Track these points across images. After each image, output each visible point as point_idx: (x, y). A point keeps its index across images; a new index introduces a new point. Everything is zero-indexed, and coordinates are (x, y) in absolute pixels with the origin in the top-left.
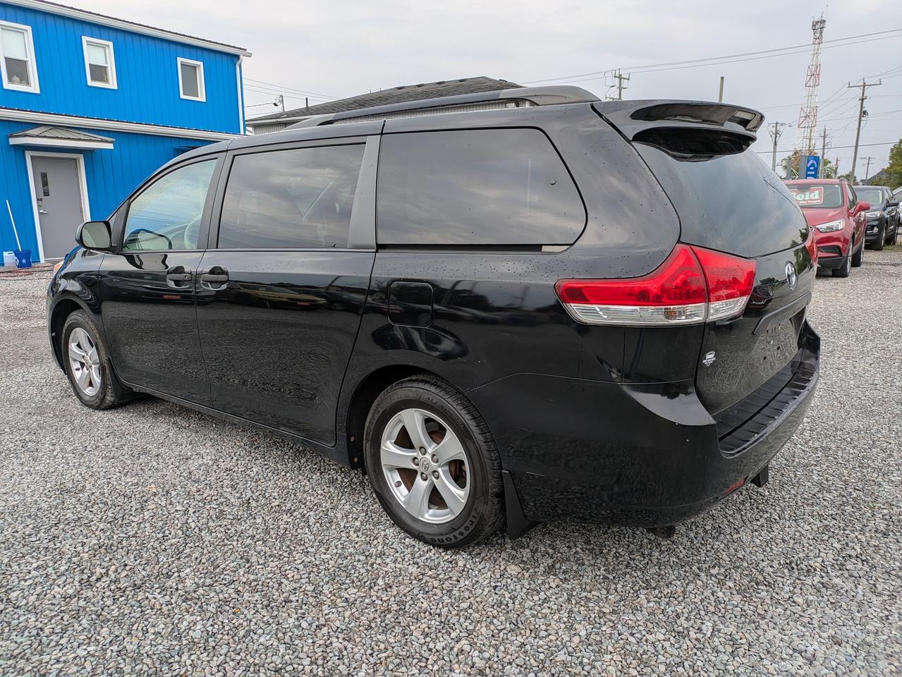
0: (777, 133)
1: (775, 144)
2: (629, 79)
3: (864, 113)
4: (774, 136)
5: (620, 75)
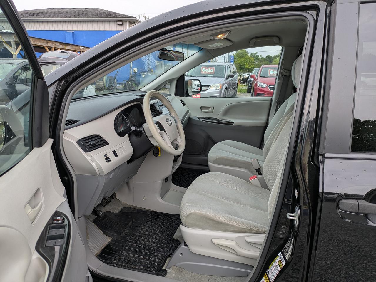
5: (145, 16)
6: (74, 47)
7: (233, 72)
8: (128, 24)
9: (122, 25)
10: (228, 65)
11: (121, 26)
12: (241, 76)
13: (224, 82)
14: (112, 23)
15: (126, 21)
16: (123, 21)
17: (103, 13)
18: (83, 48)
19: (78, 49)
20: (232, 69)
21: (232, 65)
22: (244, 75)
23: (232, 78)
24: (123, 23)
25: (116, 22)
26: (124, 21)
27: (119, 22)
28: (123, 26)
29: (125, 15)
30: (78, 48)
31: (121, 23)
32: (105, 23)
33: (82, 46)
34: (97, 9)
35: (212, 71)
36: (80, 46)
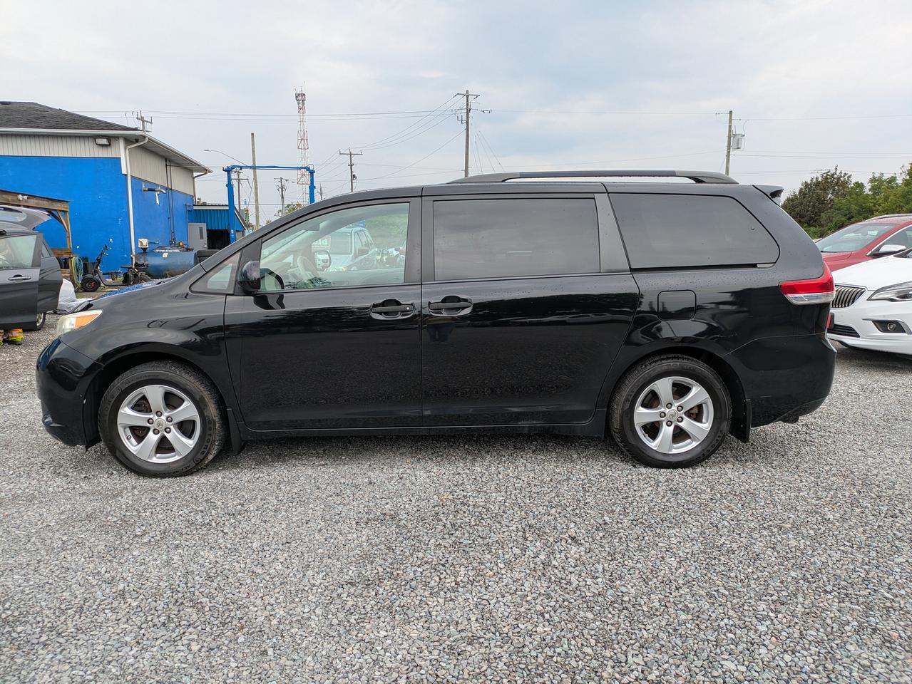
0: (282, 188)
1: (283, 197)
2: (151, 123)
3: (353, 177)
4: (280, 190)
5: (143, 118)
6: (4, 196)
7: (367, 245)
8: (122, 144)
9: (109, 145)
10: (356, 232)
11: (105, 149)
12: (382, 253)
13: (351, 263)
14: (82, 140)
15: (117, 137)
16: (109, 138)
17: (56, 116)
18: (26, 197)
19: (13, 201)
20: (364, 240)
21: (363, 230)
22: (390, 250)
23: (364, 256)
24: (109, 141)
25: (91, 140)
26: (112, 137)
27: (100, 140)
28: (109, 149)
29: (114, 125)
30: (14, 198)
31: (105, 141)
32: (64, 140)
33: (23, 195)
34: (34, 106)
35: (326, 244)
36: (19, 194)
